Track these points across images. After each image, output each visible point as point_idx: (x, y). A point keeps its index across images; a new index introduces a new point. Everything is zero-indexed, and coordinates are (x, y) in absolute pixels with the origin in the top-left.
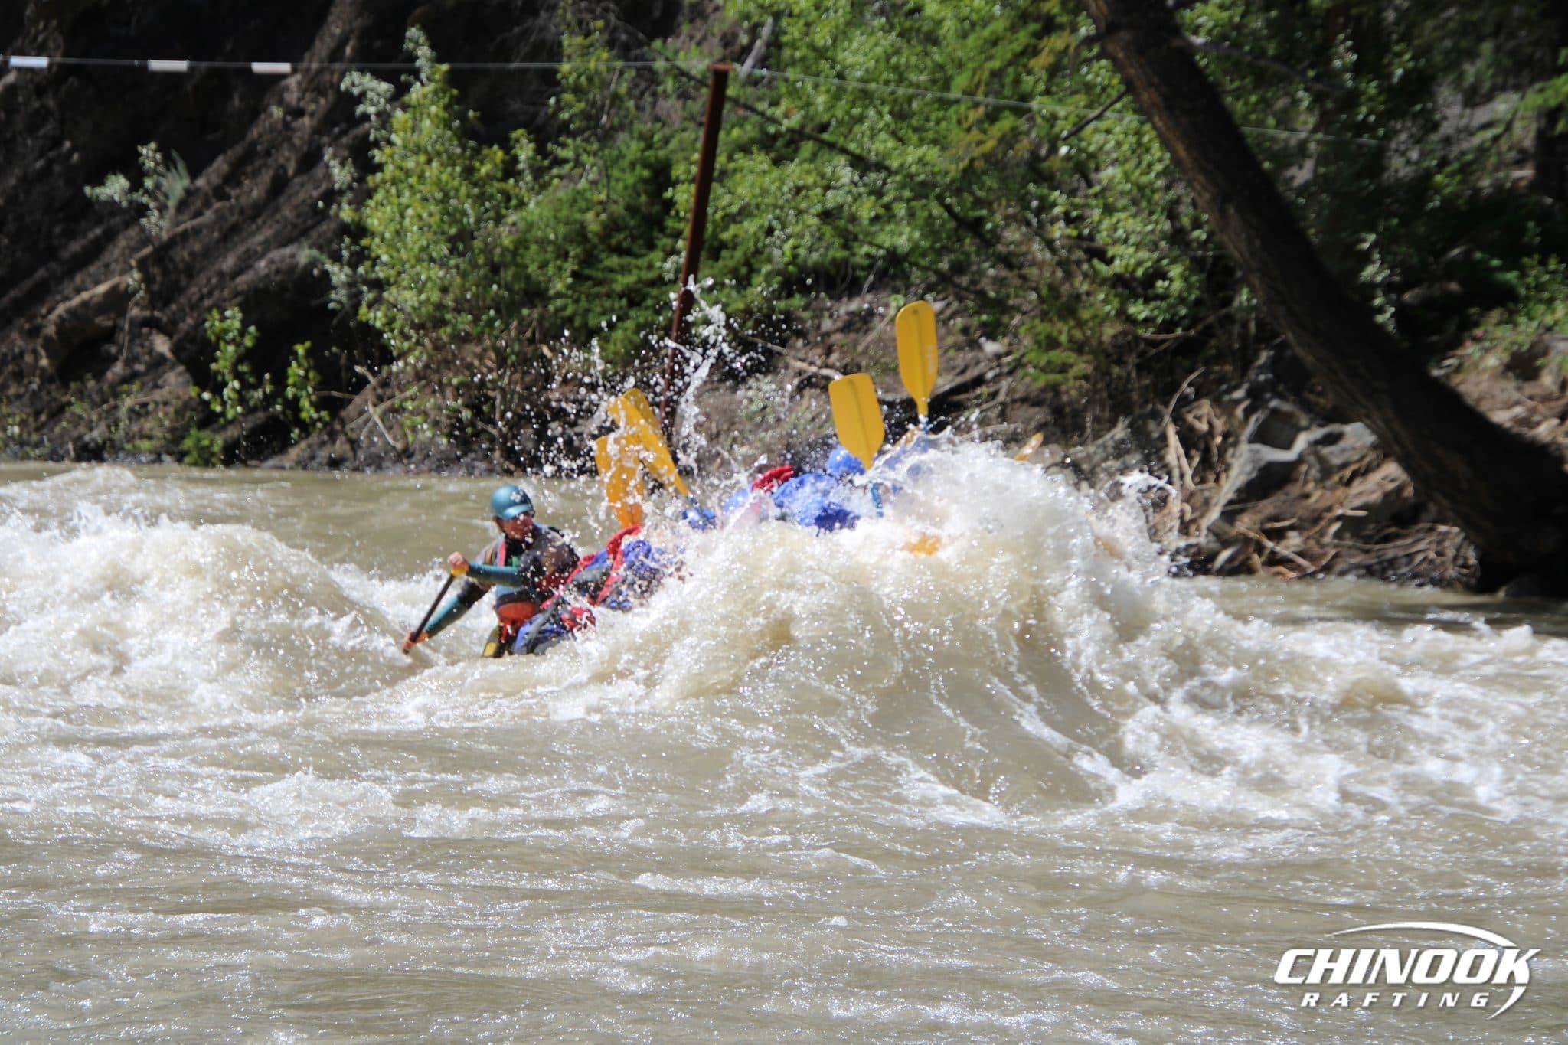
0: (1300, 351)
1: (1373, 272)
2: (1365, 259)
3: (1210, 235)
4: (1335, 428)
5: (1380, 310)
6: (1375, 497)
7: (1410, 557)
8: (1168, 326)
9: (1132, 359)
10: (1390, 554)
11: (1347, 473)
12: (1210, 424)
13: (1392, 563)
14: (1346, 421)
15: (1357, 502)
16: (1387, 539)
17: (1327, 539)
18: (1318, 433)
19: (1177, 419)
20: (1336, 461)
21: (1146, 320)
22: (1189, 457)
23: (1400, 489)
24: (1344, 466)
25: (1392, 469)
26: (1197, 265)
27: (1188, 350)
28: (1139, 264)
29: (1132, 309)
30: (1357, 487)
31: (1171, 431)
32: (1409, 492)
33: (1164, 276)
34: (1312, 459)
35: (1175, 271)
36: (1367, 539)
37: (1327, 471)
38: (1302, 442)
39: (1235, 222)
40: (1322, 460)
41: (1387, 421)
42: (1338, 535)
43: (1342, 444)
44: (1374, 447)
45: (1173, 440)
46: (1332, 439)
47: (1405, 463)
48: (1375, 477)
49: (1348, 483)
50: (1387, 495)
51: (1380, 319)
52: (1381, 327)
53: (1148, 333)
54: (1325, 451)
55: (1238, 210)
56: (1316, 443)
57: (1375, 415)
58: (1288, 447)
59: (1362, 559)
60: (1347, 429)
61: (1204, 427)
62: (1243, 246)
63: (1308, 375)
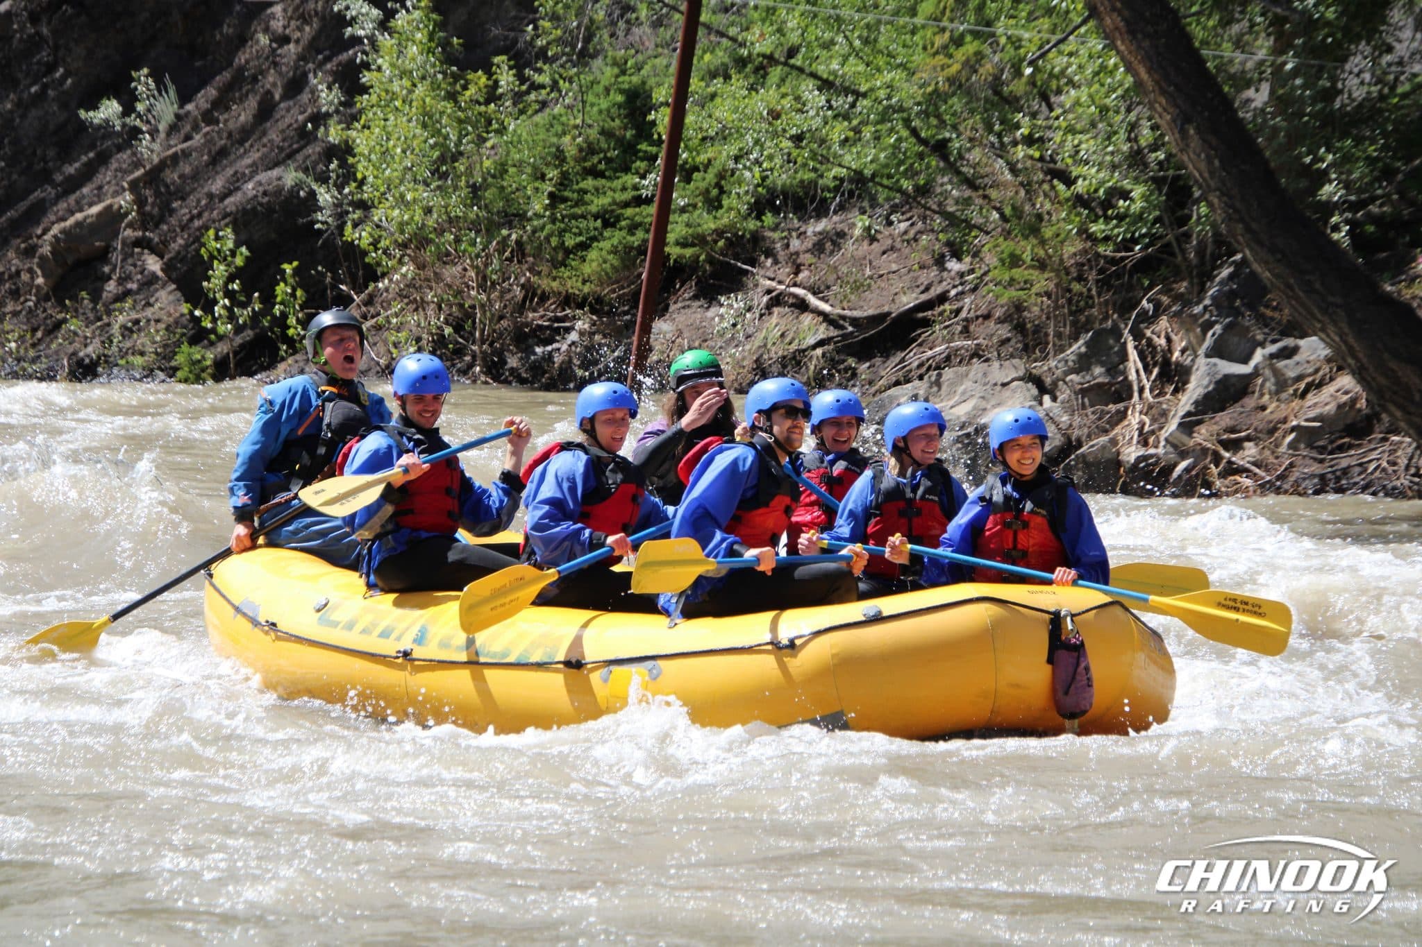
0: (1258, 269)
2: (1322, 178)
3: (1170, 155)
4: (1289, 342)
5: (1336, 228)
6: (1330, 408)
7: (1364, 467)
8: (1127, 245)
9: (1092, 276)
10: (1344, 464)
11: (1302, 386)
12: (1169, 340)
13: (1346, 472)
14: (1302, 335)
15: (1311, 414)
16: (1341, 449)
17: (1283, 449)
18: (1274, 347)
19: (1137, 335)
20: (1292, 374)
21: (1107, 239)
22: (1148, 370)
23: (1354, 401)
24: (1300, 378)
25: (1346, 381)
26: (1158, 182)
27: (1146, 266)
28: (1101, 183)
29: (1094, 228)
30: (1311, 399)
31: (1131, 345)
32: (1363, 403)
33: (1125, 195)
34: (1267, 372)
35: (1138, 192)
36: (1322, 450)
37: (1282, 384)
38: (1259, 356)
39: (1195, 142)
40: (1276, 373)
41: (1341, 335)
42: (1292, 446)
43: (1297, 358)
44: (1329, 360)
45: (1133, 354)
46: (1288, 353)
47: (1360, 374)
48: (1329, 389)
49: (1303, 395)
50: (1341, 407)
51: (1336, 236)
52: (1336, 244)
53: (1108, 251)
54: (1281, 364)
55: (1199, 131)
56: (1272, 356)
57: (1331, 330)
58: (1245, 360)
59: (1316, 468)
60: (1302, 343)
61: (1163, 342)
62: (1203, 166)
63: (1264, 290)
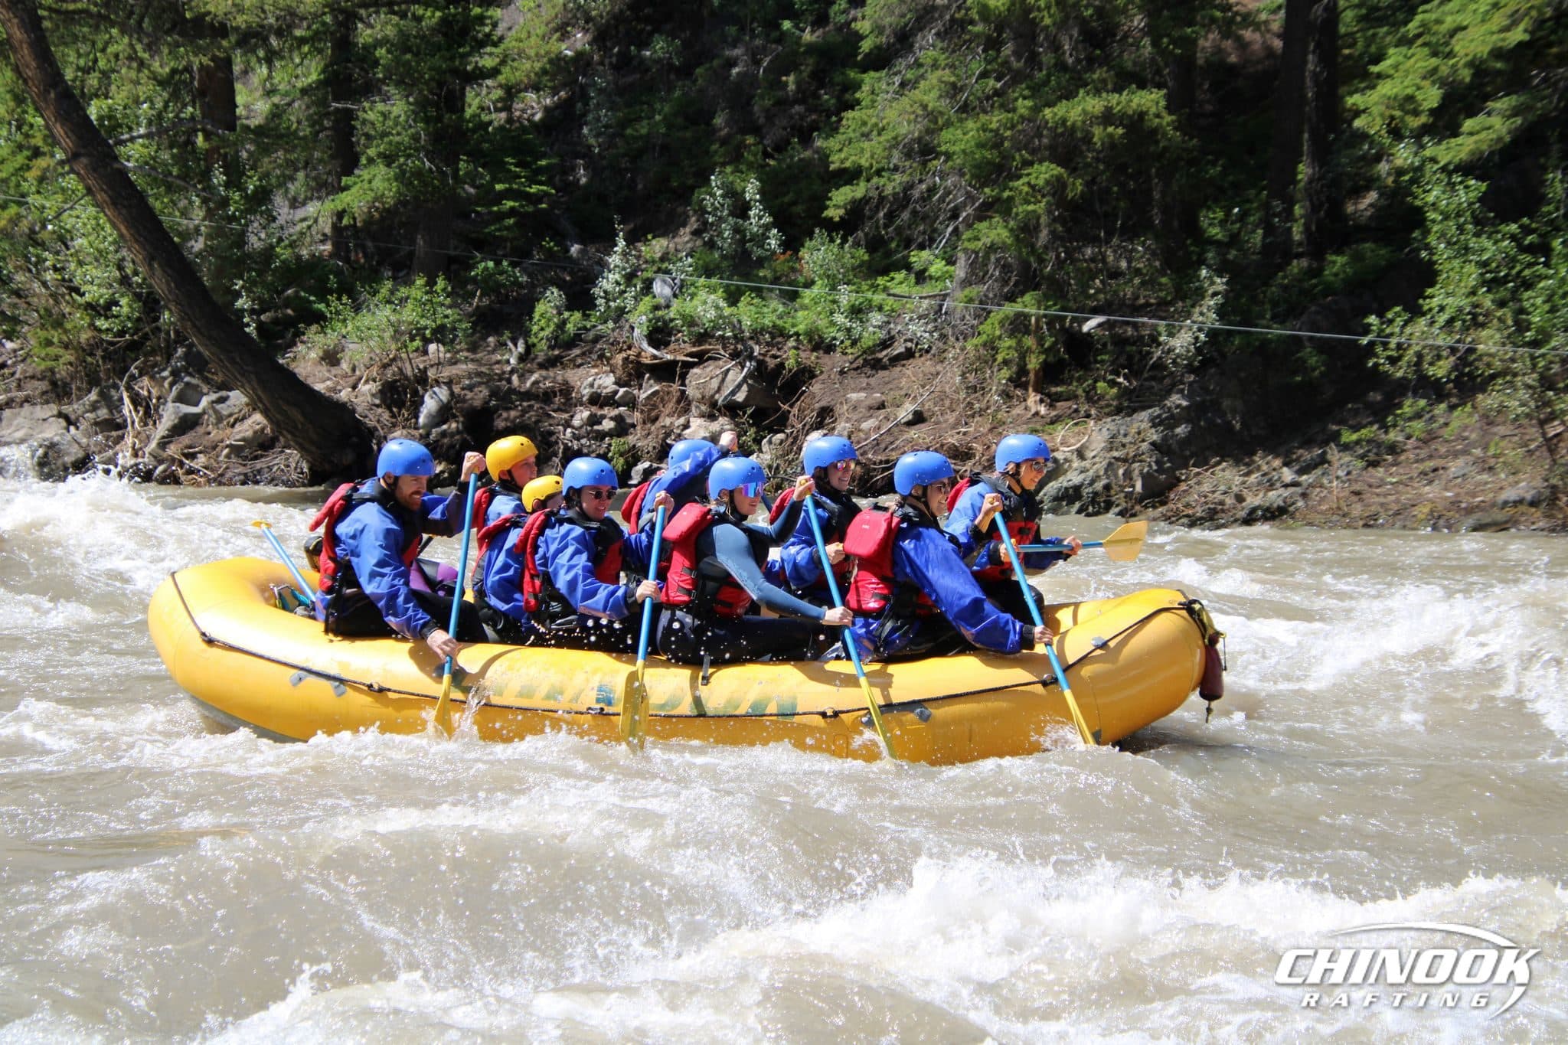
0: (201, 349)
1: (242, 303)
2: (237, 295)
3: (144, 279)
4: (224, 393)
5: (248, 325)
6: (249, 434)
7: (270, 468)
8: (121, 333)
9: (99, 353)
10: (258, 466)
11: (232, 420)
12: (149, 392)
13: (259, 471)
14: (230, 389)
15: (238, 437)
16: (256, 458)
17: (221, 458)
18: (214, 396)
19: (129, 388)
20: (225, 413)
21: (107, 330)
22: (137, 411)
23: (263, 429)
24: (230, 415)
25: (258, 417)
26: (138, 296)
27: (134, 347)
28: (101, 296)
29: (98, 323)
30: (238, 427)
31: (125, 395)
32: (268, 430)
33: (117, 304)
34: (211, 412)
35: (124, 301)
36: (245, 458)
37: (220, 419)
38: (204, 402)
39: (158, 272)
40: (216, 412)
41: (253, 390)
42: (228, 456)
43: (228, 403)
44: (247, 405)
45: (127, 401)
46: (222, 400)
47: (266, 413)
48: (249, 421)
49: (233, 426)
50: (255, 432)
51: (247, 330)
52: (248, 335)
53: (109, 337)
54: (218, 407)
55: (160, 265)
56: (213, 402)
57: (247, 386)
58: (196, 404)
59: (241, 469)
60: (231, 394)
61: (145, 393)
62: (164, 287)
63: (207, 363)
